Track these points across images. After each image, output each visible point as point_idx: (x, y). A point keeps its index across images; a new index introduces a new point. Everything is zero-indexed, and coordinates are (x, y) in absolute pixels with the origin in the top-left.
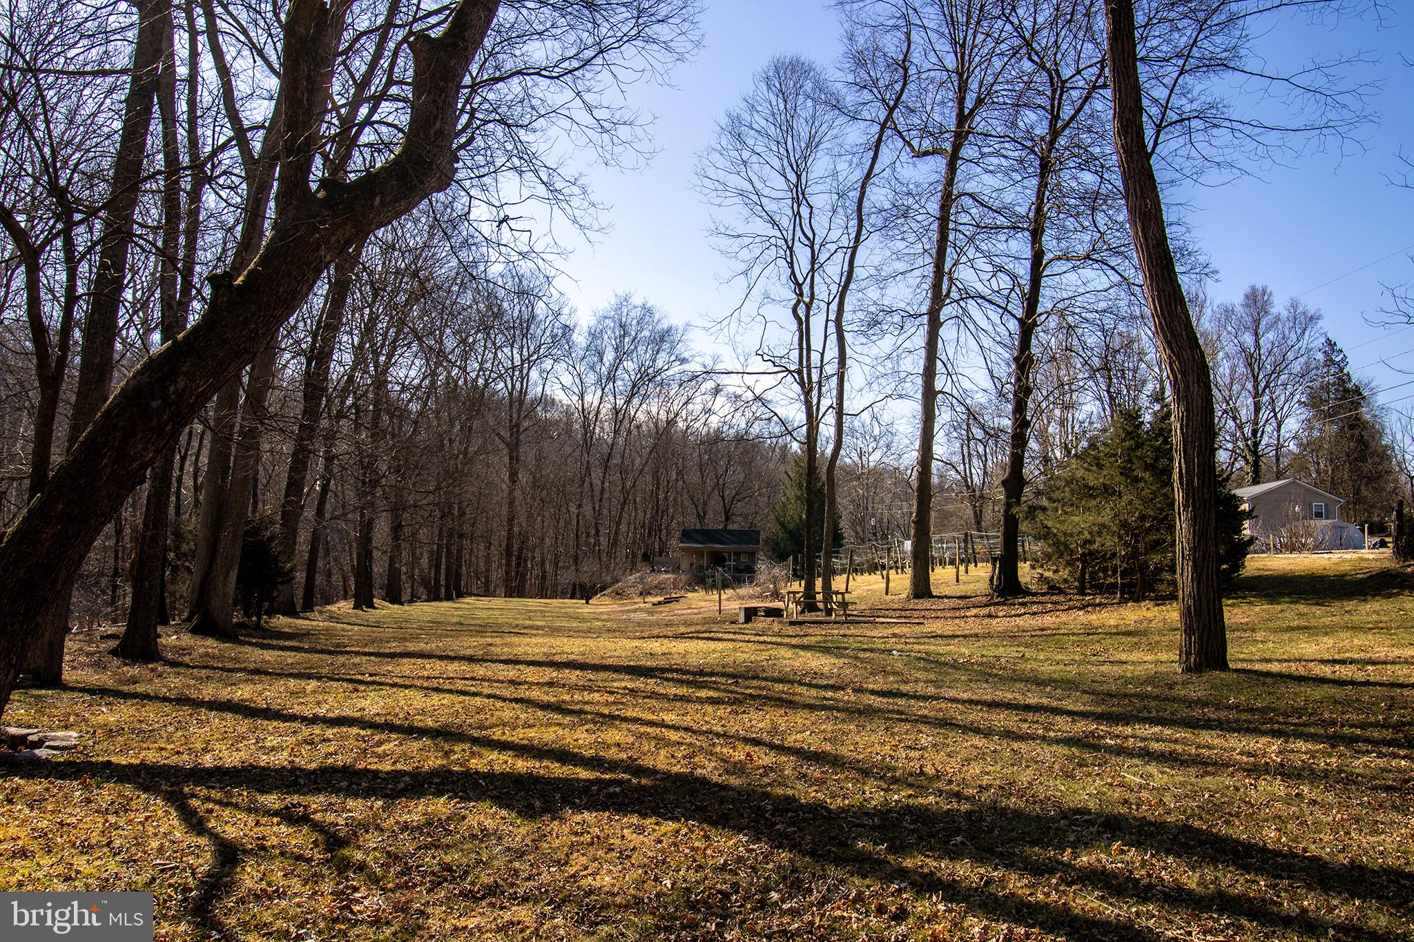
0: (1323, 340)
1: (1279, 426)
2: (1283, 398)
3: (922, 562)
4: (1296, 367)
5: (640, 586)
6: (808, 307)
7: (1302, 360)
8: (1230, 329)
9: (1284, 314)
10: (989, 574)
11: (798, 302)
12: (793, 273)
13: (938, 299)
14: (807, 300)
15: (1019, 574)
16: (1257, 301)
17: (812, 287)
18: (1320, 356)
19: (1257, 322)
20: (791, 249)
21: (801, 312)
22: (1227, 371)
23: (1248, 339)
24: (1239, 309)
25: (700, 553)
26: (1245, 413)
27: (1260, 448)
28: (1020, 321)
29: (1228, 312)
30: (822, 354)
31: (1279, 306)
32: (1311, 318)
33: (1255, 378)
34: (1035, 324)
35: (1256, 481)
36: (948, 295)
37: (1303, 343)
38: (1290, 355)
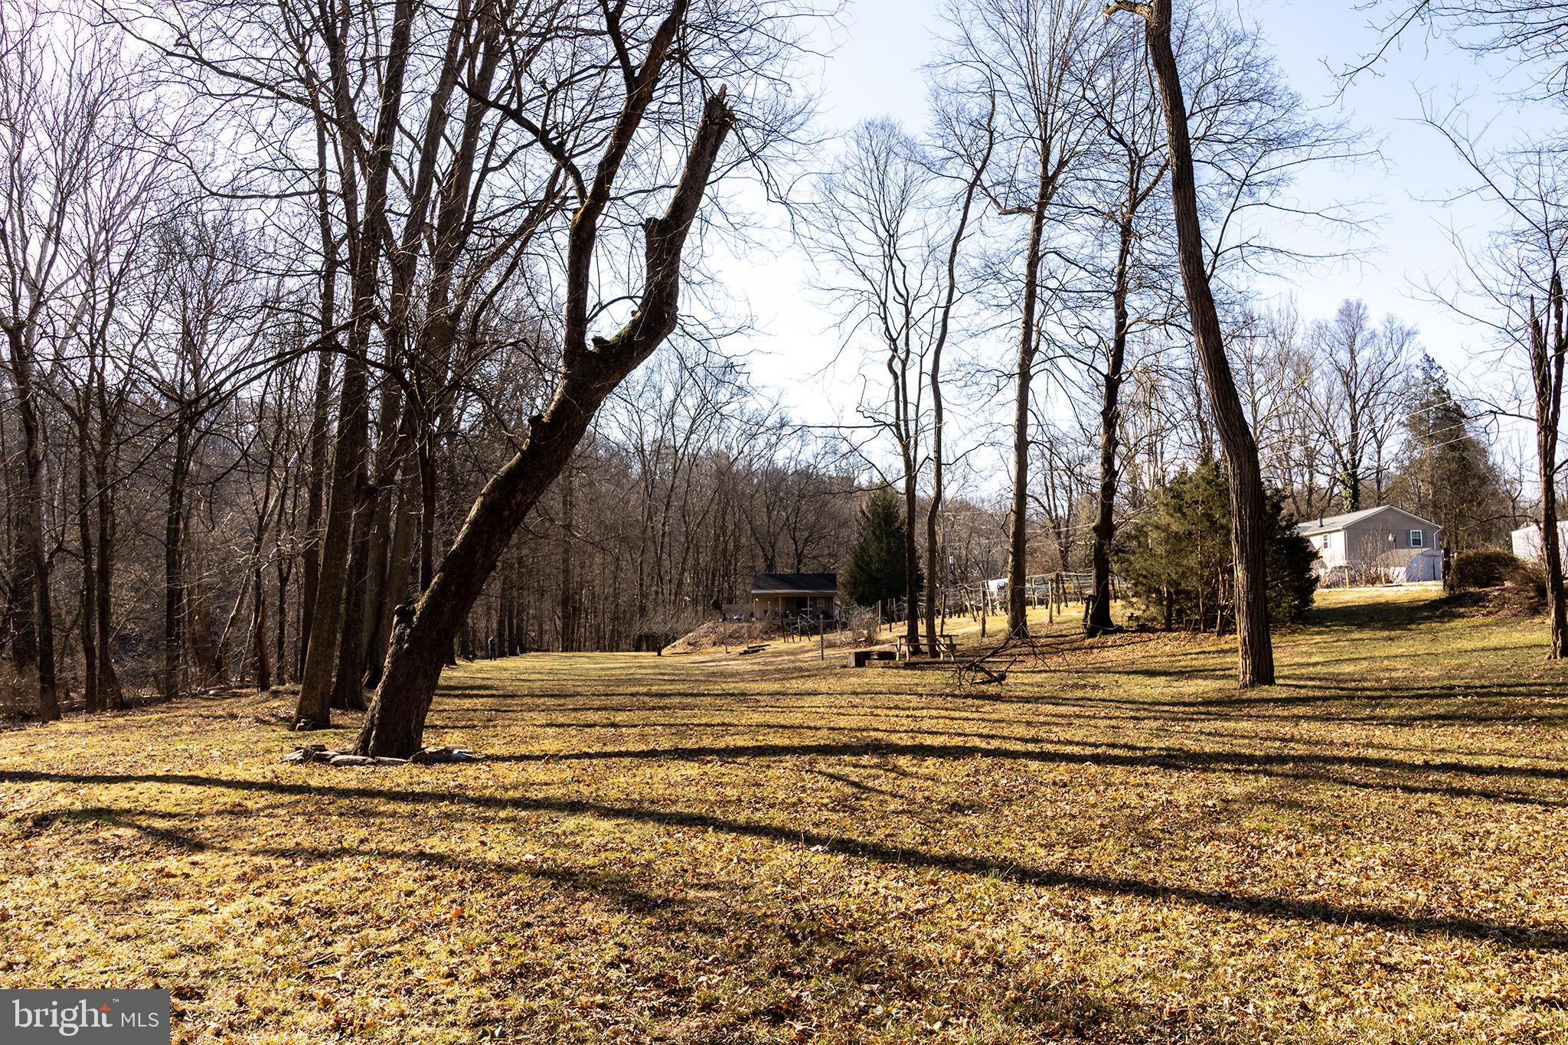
0: (1421, 355)
1: (1379, 447)
2: (1382, 417)
3: (1018, 603)
4: (1396, 385)
5: (713, 636)
6: (904, 363)
7: (1400, 377)
8: (1324, 346)
9: (1380, 330)
10: (1083, 614)
11: (893, 357)
12: (887, 329)
13: (1028, 352)
14: (903, 356)
15: (1111, 612)
16: (1352, 316)
17: (907, 344)
18: (1419, 374)
19: (1353, 339)
20: (884, 304)
21: (897, 366)
22: (1323, 391)
23: (1343, 357)
24: (1333, 325)
25: (774, 598)
26: (1343, 436)
27: (1359, 471)
28: (1106, 377)
29: (1321, 329)
30: (917, 407)
31: (1374, 322)
32: (1408, 334)
33: (1352, 398)
34: (1120, 380)
35: (1355, 507)
36: (1037, 348)
37: (1401, 359)
38: (1389, 373)
